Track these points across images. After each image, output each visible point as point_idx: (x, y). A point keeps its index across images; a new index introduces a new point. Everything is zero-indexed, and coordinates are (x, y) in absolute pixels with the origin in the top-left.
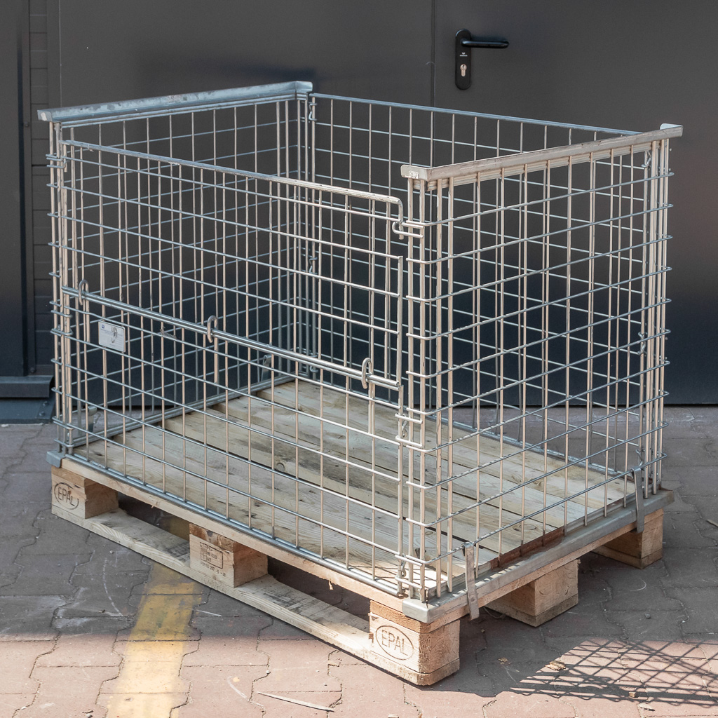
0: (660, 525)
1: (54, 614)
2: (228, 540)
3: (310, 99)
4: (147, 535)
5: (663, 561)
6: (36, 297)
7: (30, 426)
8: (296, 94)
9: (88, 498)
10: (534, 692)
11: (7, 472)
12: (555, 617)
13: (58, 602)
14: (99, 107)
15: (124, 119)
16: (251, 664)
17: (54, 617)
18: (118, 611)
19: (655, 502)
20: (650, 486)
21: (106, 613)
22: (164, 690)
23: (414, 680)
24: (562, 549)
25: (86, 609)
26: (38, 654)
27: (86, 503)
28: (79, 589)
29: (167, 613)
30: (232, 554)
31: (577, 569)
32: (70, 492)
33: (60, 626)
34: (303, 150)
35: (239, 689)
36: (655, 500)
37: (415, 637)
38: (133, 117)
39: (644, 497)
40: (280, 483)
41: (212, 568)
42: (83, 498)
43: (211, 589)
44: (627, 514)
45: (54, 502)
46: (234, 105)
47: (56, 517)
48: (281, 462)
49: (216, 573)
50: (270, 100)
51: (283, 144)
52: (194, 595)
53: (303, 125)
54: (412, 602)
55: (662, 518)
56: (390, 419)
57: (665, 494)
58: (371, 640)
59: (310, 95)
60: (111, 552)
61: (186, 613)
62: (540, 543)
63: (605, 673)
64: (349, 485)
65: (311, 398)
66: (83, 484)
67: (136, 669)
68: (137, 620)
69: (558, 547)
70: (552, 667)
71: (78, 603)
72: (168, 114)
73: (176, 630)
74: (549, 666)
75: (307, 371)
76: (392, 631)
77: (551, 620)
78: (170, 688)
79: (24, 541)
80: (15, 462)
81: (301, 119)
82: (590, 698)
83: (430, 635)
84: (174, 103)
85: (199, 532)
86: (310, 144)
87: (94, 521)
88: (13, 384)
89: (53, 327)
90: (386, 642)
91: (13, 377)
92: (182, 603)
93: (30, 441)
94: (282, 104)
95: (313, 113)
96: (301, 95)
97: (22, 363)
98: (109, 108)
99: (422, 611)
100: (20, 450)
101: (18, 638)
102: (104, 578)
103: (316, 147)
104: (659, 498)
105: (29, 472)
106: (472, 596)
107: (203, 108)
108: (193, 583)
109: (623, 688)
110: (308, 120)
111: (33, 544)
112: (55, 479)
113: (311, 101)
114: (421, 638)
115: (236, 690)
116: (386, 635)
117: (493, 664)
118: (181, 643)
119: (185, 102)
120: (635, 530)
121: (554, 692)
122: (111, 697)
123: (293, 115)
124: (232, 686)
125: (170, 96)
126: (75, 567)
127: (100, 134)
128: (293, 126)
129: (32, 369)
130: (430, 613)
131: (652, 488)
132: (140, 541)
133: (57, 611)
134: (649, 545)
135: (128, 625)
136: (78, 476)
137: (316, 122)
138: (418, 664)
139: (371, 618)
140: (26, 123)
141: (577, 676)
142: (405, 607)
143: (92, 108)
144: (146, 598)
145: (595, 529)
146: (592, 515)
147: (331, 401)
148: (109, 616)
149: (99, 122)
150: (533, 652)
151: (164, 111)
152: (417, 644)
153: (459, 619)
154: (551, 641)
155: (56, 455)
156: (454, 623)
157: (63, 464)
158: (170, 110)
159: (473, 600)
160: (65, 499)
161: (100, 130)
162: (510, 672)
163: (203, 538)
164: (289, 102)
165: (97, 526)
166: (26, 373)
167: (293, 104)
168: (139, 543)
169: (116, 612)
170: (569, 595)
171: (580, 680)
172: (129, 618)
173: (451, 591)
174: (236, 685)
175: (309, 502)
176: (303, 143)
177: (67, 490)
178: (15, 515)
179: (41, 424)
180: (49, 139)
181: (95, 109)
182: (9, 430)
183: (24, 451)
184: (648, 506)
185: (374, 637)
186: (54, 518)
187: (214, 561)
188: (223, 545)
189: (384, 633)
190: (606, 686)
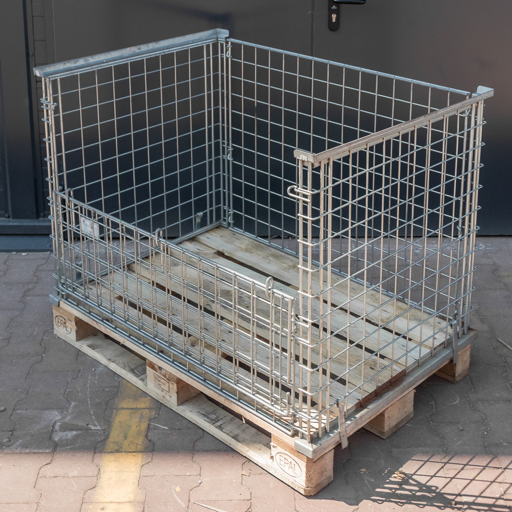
0: (468, 353)
1: (53, 427)
2: (172, 376)
3: (227, 43)
4: (118, 356)
5: (469, 376)
6: (43, 168)
7: (41, 254)
8: (217, 38)
9: (77, 328)
10: (386, 501)
11: (25, 295)
12: (398, 429)
13: (55, 416)
14: (78, 61)
15: (95, 68)
16: (188, 474)
17: (53, 430)
18: (97, 424)
19: (466, 341)
20: (462, 329)
21: (90, 426)
22: (128, 500)
23: (303, 492)
24: (404, 386)
25: (75, 423)
26: (41, 465)
27: (76, 332)
28: (71, 404)
29: (131, 426)
30: (175, 385)
31: (413, 396)
32: (65, 323)
33: (56, 439)
34: (222, 76)
35: (179, 498)
36: (465, 340)
37: (303, 465)
38: (102, 66)
39: (458, 338)
40: (208, 324)
41: (162, 391)
42: (74, 328)
43: (161, 403)
44: (447, 353)
45: (55, 327)
46: (174, 50)
47: (57, 338)
48: (209, 304)
49: (165, 395)
50: (199, 44)
51: (208, 72)
52: (150, 409)
53: (222, 59)
54: (302, 442)
55: (469, 349)
56: (283, 263)
57: (472, 334)
58: (272, 460)
59: (227, 40)
60: (93, 369)
61: (144, 426)
62: (389, 384)
63: (434, 482)
64: (257, 326)
65: (230, 243)
66: (74, 320)
67: (109, 479)
68: (110, 433)
69: (401, 386)
70: (396, 477)
71: (69, 417)
72: (127, 62)
73: (137, 442)
74: (394, 475)
75: (227, 221)
76: (287, 457)
77: (395, 432)
78: (131, 497)
79: (34, 359)
80: (30, 287)
81: (221, 55)
82: (424, 506)
83: (314, 464)
84: (132, 52)
85: (152, 366)
86: (227, 72)
87: (82, 344)
88: (29, 226)
89: (50, 214)
90: (282, 463)
91: (29, 220)
92: (142, 417)
93: (41, 268)
94: (208, 46)
95: (229, 52)
96: (221, 39)
97: (35, 211)
98: (85, 61)
99: (309, 450)
100: (34, 276)
101: (27, 451)
102: (88, 393)
103: (232, 75)
104: (468, 338)
105: (39, 296)
106: (343, 434)
107: (152, 55)
108: (149, 398)
109: (446, 496)
110: (226, 56)
111: (41, 361)
112: (55, 313)
113: (228, 43)
114: (307, 466)
115: (178, 499)
116: (283, 459)
117: (355, 473)
118: (140, 454)
119: (139, 51)
120: (451, 361)
121: (399, 500)
122: (91, 506)
123: (215, 52)
124: (175, 495)
125: (128, 48)
126: (68, 383)
127: (79, 80)
128: (216, 60)
129: (42, 214)
130: (314, 452)
131: (464, 330)
132: (113, 362)
133: (56, 425)
134: (461, 368)
135: (103, 437)
136: (71, 314)
137: (231, 58)
138: (305, 482)
139: (272, 446)
140: (31, 54)
141: (414, 485)
142: (296, 444)
143: (73, 62)
144: (117, 412)
145: (426, 368)
146: (424, 357)
147: (243, 246)
148: (91, 429)
149: (78, 72)
150: (383, 462)
151: (124, 60)
152: (304, 469)
153: (334, 448)
154: (395, 450)
155: (55, 297)
156: (330, 452)
157: (60, 304)
158: (129, 59)
159: (344, 436)
160: (62, 327)
161: (79, 78)
162: (368, 480)
163: (155, 370)
164: (213, 44)
165: (84, 347)
166: (38, 217)
167: (215, 45)
168: (113, 363)
169: (95, 426)
170: (407, 413)
171: (416, 488)
172: (104, 430)
173: (328, 431)
174: (178, 494)
175: (229, 342)
176: (222, 71)
177: (64, 321)
178: (29, 335)
179: (49, 252)
180: (42, 88)
181: (75, 63)
182: (27, 257)
183: (37, 277)
184: (461, 344)
185: (274, 458)
186: (55, 338)
187: (163, 386)
188: (170, 378)
189: (281, 457)
190: (434, 494)
